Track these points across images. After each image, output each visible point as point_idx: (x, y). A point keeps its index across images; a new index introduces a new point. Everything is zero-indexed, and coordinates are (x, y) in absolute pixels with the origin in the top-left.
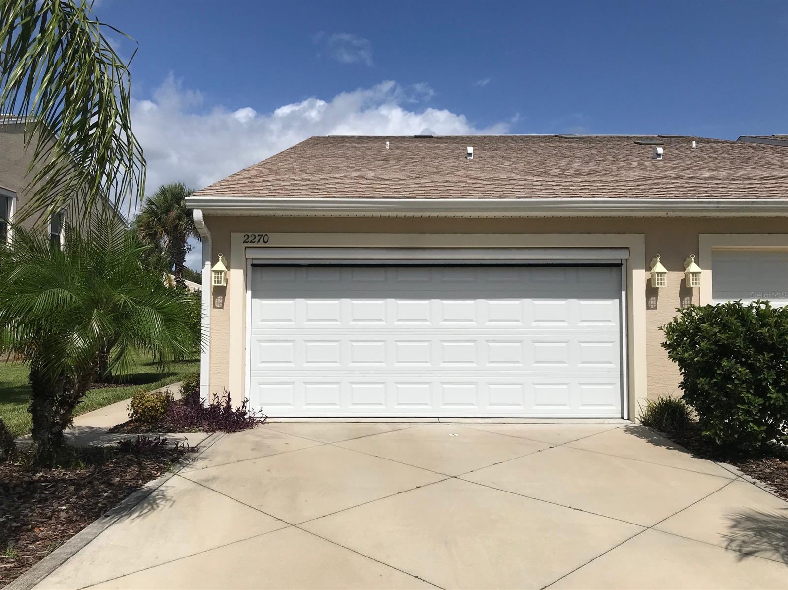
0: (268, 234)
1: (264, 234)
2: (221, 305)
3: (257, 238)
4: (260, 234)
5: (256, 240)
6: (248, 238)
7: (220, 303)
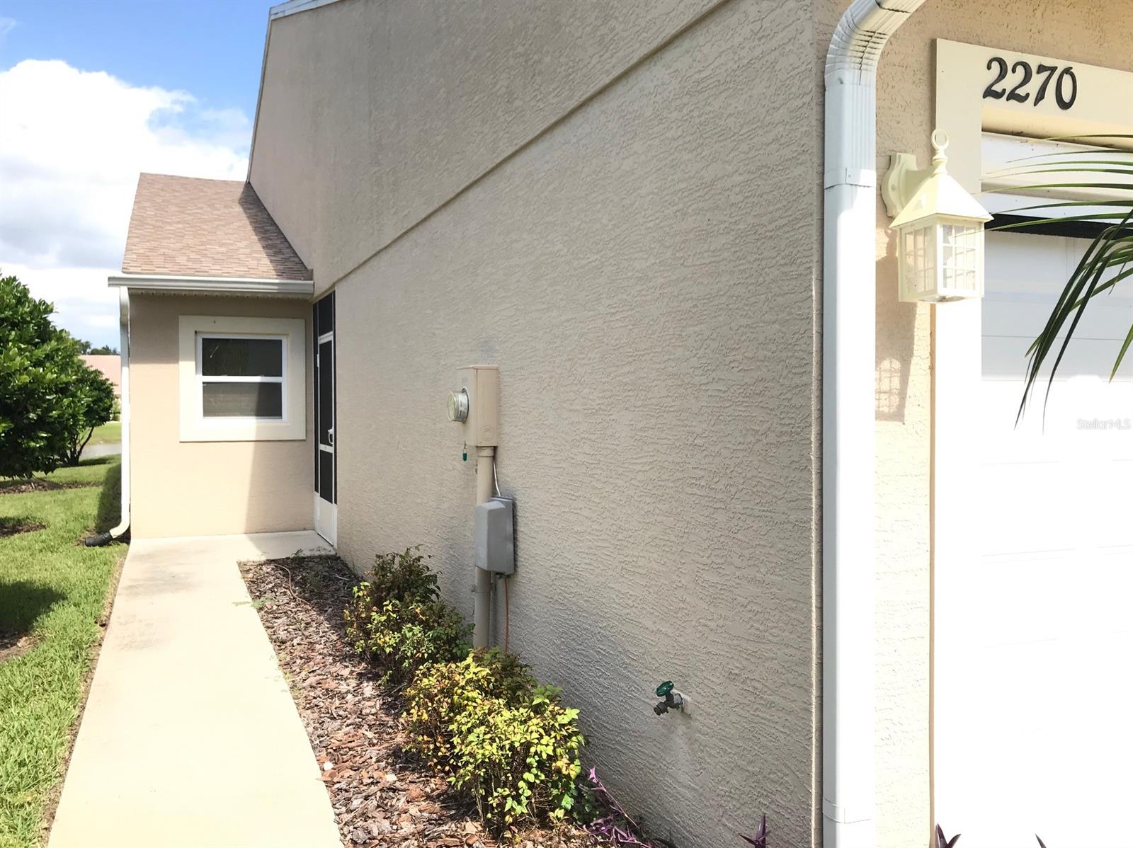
0: (1077, 69)
1: (1061, 65)
2: (895, 400)
3: (1037, 80)
4: (1049, 62)
5: (1032, 88)
6: (1002, 75)
7: (889, 392)
